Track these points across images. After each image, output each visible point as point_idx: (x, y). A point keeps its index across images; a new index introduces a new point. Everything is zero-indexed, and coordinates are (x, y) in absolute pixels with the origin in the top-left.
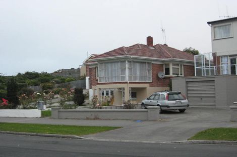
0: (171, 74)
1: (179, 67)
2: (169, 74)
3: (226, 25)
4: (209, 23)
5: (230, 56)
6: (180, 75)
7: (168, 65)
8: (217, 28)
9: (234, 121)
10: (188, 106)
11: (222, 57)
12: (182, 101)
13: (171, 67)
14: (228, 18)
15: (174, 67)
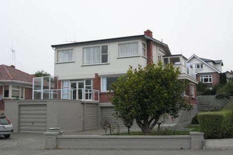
0: (10, 97)
1: (20, 90)
2: (8, 96)
3: (69, 50)
4: (53, 46)
5: (71, 80)
6: (20, 98)
7: (8, 86)
8: (60, 52)
9: (48, 149)
10: (12, 131)
11: (63, 81)
12: (6, 126)
13: (10, 89)
14: (70, 43)
15: (14, 89)
